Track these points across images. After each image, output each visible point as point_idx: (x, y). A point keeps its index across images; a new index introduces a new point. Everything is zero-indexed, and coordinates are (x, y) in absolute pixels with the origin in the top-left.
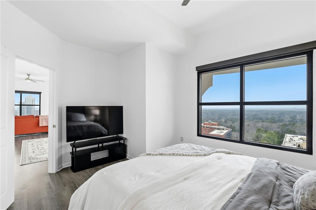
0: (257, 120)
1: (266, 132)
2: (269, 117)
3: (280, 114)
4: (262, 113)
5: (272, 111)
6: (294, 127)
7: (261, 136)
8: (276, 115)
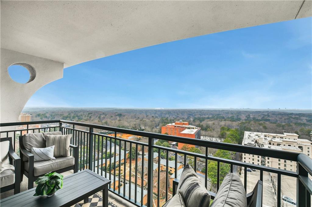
0: (220, 119)
1: (228, 130)
2: (230, 116)
3: (238, 113)
4: (224, 113)
5: (232, 111)
6: (249, 125)
7: (225, 133)
8: (235, 114)
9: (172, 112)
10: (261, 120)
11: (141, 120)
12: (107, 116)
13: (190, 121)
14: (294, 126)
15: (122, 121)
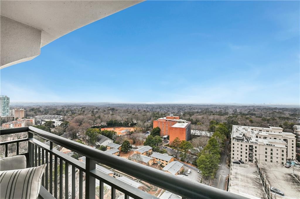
0: (209, 113)
1: (217, 124)
2: (218, 110)
3: (226, 108)
4: (212, 107)
5: (219, 105)
6: (236, 119)
7: (215, 127)
8: (222, 108)
9: (163, 107)
10: (247, 115)
11: (133, 115)
12: (100, 110)
13: (180, 115)
14: (278, 120)
15: (115, 115)
